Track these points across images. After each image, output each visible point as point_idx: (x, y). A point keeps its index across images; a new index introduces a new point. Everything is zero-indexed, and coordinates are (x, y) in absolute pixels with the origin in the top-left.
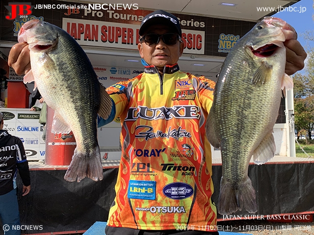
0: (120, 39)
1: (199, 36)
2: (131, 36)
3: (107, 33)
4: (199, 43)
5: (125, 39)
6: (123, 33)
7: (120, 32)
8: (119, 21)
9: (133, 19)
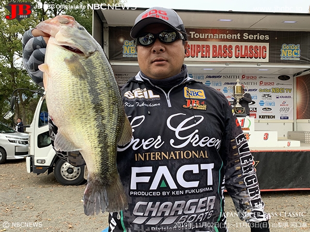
0: (200, 54)
1: (264, 47)
2: (208, 51)
3: (190, 50)
4: (264, 53)
5: (204, 53)
6: (202, 49)
7: (200, 49)
8: (199, 39)
9: (209, 37)
